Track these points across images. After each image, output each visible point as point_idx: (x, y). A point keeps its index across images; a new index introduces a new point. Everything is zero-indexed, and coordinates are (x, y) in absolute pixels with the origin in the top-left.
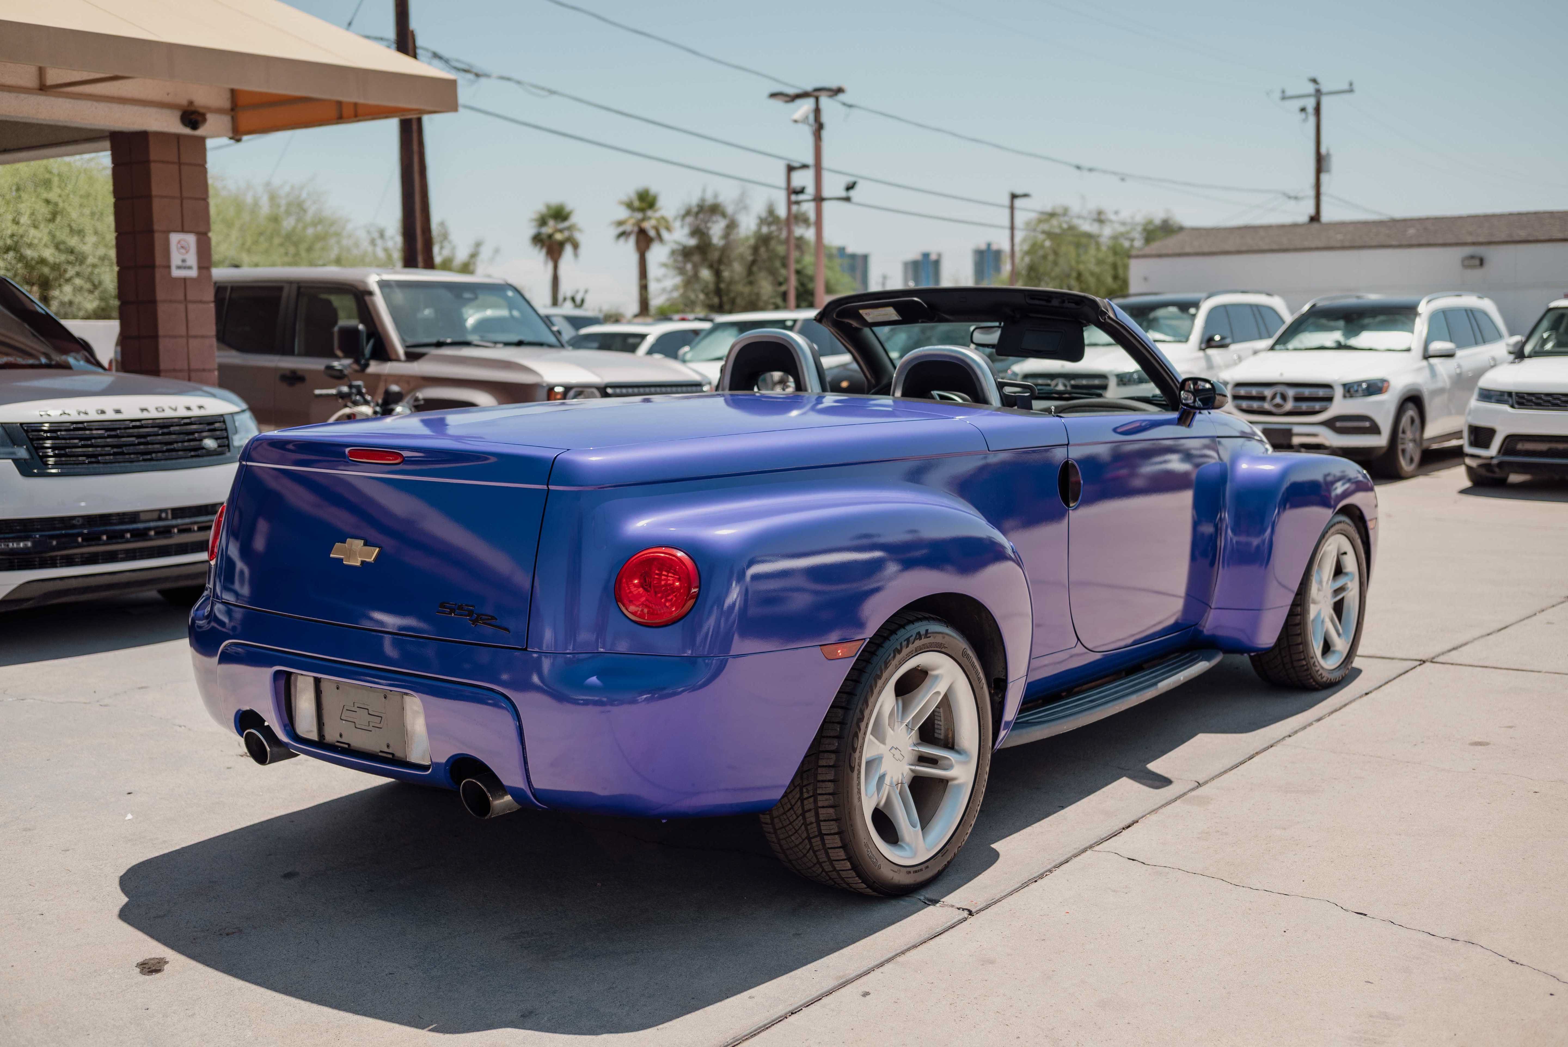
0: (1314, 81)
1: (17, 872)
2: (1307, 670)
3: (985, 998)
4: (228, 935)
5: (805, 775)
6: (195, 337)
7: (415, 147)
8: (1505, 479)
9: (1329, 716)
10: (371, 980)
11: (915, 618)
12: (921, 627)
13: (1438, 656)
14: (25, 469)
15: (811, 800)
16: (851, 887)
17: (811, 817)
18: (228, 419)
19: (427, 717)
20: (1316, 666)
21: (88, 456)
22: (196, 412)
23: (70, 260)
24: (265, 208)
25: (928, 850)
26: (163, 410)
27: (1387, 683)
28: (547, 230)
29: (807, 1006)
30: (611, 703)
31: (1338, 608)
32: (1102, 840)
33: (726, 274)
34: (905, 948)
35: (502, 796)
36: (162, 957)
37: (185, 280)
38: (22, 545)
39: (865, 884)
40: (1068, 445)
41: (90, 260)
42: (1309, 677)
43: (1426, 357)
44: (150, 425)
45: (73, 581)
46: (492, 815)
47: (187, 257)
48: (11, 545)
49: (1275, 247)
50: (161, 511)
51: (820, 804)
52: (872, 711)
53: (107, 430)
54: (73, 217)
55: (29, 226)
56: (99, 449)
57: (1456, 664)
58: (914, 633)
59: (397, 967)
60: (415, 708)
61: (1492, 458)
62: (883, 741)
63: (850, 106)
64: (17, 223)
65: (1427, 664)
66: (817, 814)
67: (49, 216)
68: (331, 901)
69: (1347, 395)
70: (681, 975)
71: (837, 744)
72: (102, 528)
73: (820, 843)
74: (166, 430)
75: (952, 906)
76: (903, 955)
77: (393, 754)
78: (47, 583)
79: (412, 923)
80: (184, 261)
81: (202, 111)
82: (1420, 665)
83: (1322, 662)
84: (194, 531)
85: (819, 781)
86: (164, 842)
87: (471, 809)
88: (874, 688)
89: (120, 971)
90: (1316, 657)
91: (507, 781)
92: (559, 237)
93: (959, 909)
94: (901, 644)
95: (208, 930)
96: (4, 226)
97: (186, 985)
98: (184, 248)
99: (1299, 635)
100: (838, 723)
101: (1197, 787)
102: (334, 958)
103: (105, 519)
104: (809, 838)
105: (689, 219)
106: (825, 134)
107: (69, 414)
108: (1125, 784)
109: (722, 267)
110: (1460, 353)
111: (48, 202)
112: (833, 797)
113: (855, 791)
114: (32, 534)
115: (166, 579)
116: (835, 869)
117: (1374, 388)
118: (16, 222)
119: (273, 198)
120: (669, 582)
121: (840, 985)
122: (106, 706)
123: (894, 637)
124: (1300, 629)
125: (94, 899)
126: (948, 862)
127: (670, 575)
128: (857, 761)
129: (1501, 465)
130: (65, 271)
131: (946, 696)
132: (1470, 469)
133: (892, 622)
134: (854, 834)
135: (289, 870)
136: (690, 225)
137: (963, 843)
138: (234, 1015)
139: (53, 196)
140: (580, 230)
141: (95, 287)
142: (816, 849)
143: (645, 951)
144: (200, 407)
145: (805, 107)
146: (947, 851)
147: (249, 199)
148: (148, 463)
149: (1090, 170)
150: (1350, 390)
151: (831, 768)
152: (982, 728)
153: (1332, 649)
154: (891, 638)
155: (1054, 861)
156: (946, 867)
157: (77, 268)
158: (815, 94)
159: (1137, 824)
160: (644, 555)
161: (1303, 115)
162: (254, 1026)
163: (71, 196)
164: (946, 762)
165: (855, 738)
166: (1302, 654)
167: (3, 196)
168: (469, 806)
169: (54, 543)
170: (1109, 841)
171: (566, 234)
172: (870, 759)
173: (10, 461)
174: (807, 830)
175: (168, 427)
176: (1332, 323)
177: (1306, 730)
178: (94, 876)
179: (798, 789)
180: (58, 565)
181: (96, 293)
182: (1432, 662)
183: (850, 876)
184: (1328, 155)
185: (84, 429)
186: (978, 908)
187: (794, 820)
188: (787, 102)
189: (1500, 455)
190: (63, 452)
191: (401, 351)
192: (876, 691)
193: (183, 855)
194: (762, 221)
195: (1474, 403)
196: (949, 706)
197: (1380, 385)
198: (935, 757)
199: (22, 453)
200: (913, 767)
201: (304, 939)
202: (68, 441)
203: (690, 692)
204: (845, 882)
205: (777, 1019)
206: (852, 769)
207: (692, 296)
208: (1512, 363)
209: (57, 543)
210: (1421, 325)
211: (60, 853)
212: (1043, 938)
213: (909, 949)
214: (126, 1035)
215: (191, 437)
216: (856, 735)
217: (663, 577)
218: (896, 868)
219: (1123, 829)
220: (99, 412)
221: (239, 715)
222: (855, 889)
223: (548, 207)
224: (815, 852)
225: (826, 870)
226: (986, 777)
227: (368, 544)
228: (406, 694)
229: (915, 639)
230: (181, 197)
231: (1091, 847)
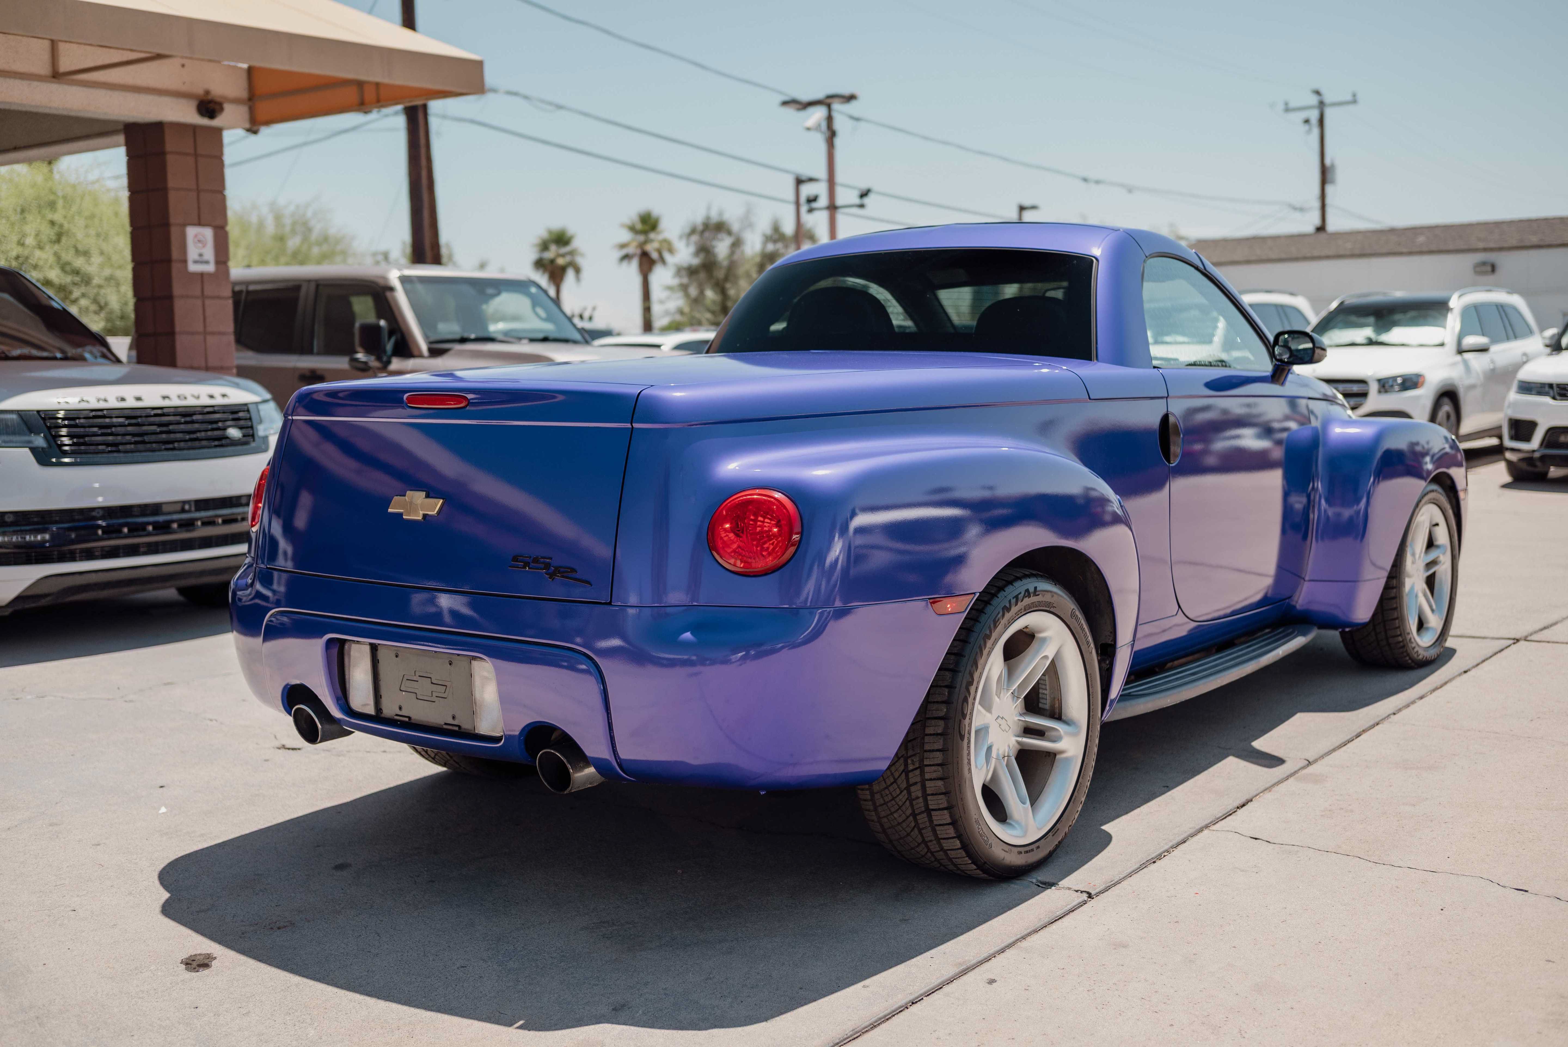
0: (1318, 93)
1: (45, 867)
2: (1404, 646)
3: (1125, 983)
4: (279, 928)
5: (910, 745)
6: (213, 333)
7: (424, 162)
8: (1546, 473)
9: (1431, 694)
10: (441, 973)
11: (1022, 574)
12: (1031, 584)
13: (1531, 634)
14: (43, 458)
15: (918, 772)
16: (959, 869)
17: (916, 791)
18: (252, 408)
19: (499, 684)
20: (1412, 643)
21: (108, 445)
22: (219, 401)
23: (76, 282)
24: (270, 228)
25: (1039, 829)
26: (185, 398)
27: (1483, 661)
28: (549, 255)
29: (928, 995)
30: (703, 662)
31: (1431, 582)
32: (1217, 819)
33: (732, 292)
34: (1026, 932)
35: (582, 769)
36: (209, 953)
37: (202, 275)
38: (39, 537)
39: (975, 865)
40: (1167, 398)
41: (96, 281)
42: (1405, 654)
43: (1460, 351)
44: (172, 414)
45: (94, 575)
46: (574, 788)
47: (204, 251)
48: (28, 538)
49: (1283, 256)
50: (184, 502)
51: (927, 776)
52: (981, 674)
53: (127, 418)
54: (79, 238)
55: (34, 248)
56: (119, 438)
57: (1553, 642)
58: (1022, 590)
59: (469, 960)
60: (486, 674)
61: (1534, 451)
62: (989, 709)
63: (857, 119)
64: (23, 245)
65: (1522, 643)
66: (924, 788)
67: (54, 238)
68: (389, 892)
69: (1382, 390)
70: (783, 964)
71: (945, 710)
72: (122, 521)
73: (926, 819)
74: (188, 419)
75: (1069, 889)
76: (1024, 940)
77: (459, 727)
78: (64, 578)
79: (480, 914)
80: (201, 255)
81: (219, 100)
82: (1514, 643)
83: (1418, 639)
84: (218, 524)
85: (926, 751)
86: (202, 835)
87: (548, 784)
88: (983, 649)
89: (163, 967)
90: (1412, 634)
91: (590, 751)
92: (561, 261)
93: (1077, 891)
94: (1010, 601)
95: (257, 924)
96: (9, 248)
97: (237, 981)
98: (201, 241)
99: (1396, 609)
100: (946, 687)
101: (1308, 765)
102: (398, 951)
103: (125, 510)
104: (914, 815)
105: (695, 238)
106: (838, 141)
107: (88, 402)
108: (1231, 764)
109: (728, 285)
110: (1494, 348)
111: (52, 223)
112: (943, 768)
113: (965, 761)
114: (50, 526)
115: (190, 575)
116: (942, 849)
117: (1410, 383)
118: (21, 244)
119: (278, 218)
120: (765, 529)
121: (961, 972)
122: (131, 701)
123: (1001, 594)
124: (1396, 603)
125: (130, 894)
126: (1059, 842)
127: (766, 520)
128: (967, 728)
129: (1543, 458)
130: (71, 292)
131: (1053, 662)
132: (1510, 464)
133: (999, 579)
134: (964, 809)
135: (340, 861)
136: (696, 243)
137: (1074, 822)
138: (293, 1013)
139: (57, 217)
140: (582, 255)
141: (101, 308)
142: (921, 826)
143: (740, 939)
144: (224, 396)
145: (818, 114)
146: (1058, 830)
147: (254, 219)
148: (170, 453)
149: (1097, 182)
150: (1385, 385)
151: (939, 737)
152: (1091, 696)
153: (1425, 626)
154: (999, 595)
155: (1171, 841)
156: (1057, 846)
157: (83, 289)
158: (826, 102)
159: (1252, 803)
160: (742, 496)
161: (1306, 127)
162: (316, 1024)
163: (76, 217)
164: (1054, 733)
165: (965, 704)
166: (1398, 630)
167: (8, 218)
168: (546, 781)
169: (73, 536)
170: (1225, 820)
171: (568, 259)
172: (980, 728)
173: (27, 450)
174: (912, 805)
175: (191, 415)
176: (1363, 320)
177: (1409, 708)
178: (128, 871)
179: (902, 761)
180: (78, 558)
181: (103, 315)
182: (1526, 640)
183: (959, 856)
184: (1333, 166)
185: (104, 417)
186: (1098, 890)
187: (898, 796)
188: (799, 109)
189: (1543, 449)
190: (81, 440)
191: (424, 347)
192: (985, 652)
193: (223, 848)
194: (768, 239)
195: (1513, 396)
196: (1056, 673)
197: (1415, 380)
198: (1041, 728)
199: (40, 441)
200: (1020, 739)
201: (363, 932)
202: (87, 429)
203: (789, 649)
204: (952, 863)
205: (897, 1010)
206: (962, 737)
207: (697, 315)
208: (1549, 355)
209: (76, 536)
210: (1453, 322)
211: (91, 848)
212: (1176, 920)
213: (1029, 934)
214: (175, 1036)
215: (215, 426)
216: (966, 700)
217: (759, 523)
218: (1007, 848)
219: (1238, 808)
220: (120, 399)
221: (286, 690)
222: (963, 871)
223: (550, 232)
224: (920, 830)
225: (932, 850)
226: (1096, 749)
227: (431, 495)
228: (475, 658)
229: (1024, 597)
230: (197, 189)
231: (1207, 827)
